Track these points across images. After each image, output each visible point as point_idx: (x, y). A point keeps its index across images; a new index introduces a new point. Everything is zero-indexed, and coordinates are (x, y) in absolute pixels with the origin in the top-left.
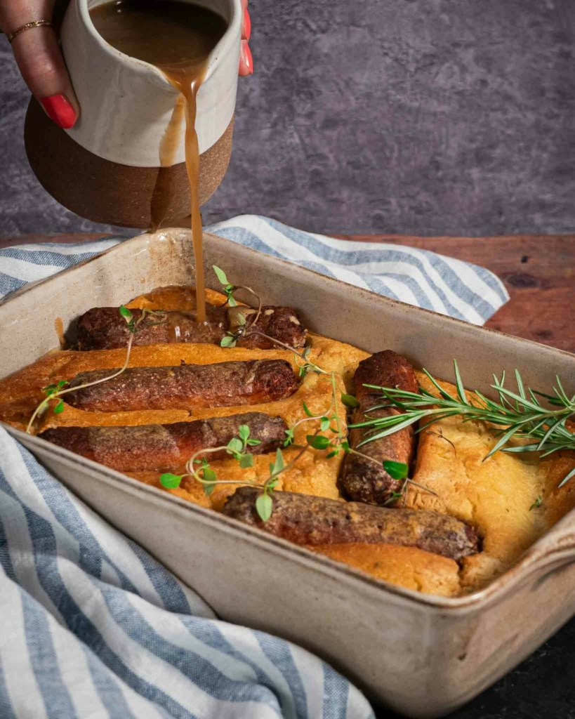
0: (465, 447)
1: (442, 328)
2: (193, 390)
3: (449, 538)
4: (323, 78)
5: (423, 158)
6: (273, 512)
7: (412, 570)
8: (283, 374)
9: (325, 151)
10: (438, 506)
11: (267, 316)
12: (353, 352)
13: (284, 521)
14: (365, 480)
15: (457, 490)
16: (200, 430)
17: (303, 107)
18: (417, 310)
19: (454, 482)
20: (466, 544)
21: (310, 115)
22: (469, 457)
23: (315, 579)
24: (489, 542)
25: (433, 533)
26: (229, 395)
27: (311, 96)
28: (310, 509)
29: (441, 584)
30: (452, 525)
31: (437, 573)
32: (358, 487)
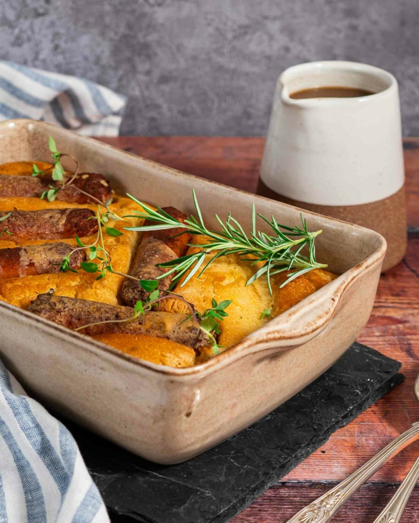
0: (215, 271)
1: (211, 191)
2: (20, 228)
3: (191, 332)
4: (159, 43)
5: (237, 109)
6: (62, 312)
7: (160, 353)
9: (160, 101)
11: (83, 180)
13: (70, 318)
14: (136, 292)
15: (204, 301)
16: (18, 254)
17: (143, 66)
18: (194, 178)
19: (203, 296)
21: (148, 73)
22: (216, 278)
23: (84, 355)
24: (223, 338)
26: (47, 232)
27: (149, 57)
28: (90, 310)
31: (178, 357)
32: (131, 297)
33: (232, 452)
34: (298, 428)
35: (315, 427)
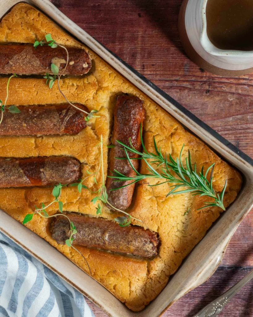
19: (151, 215)
29: (139, 280)
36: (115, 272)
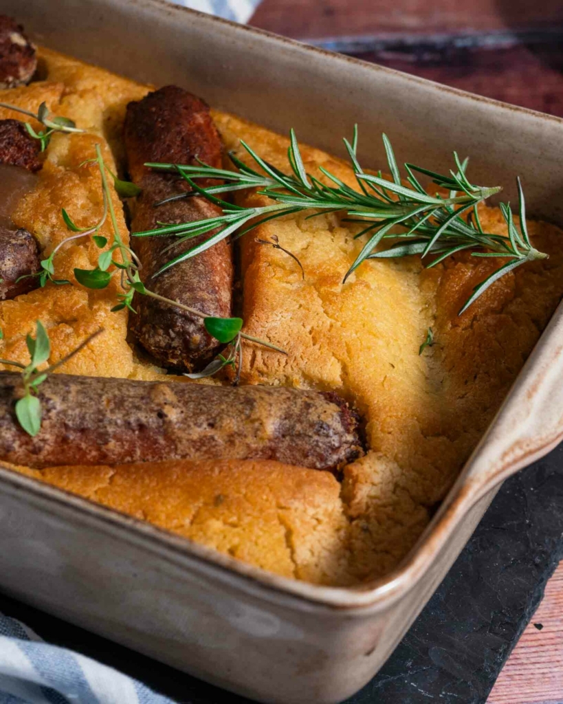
3: (317, 433)
6: (43, 419)
7: (274, 503)
8: (16, 145)
10: (289, 370)
12: (113, 85)
13: (62, 431)
14: (173, 335)
15: (314, 340)
18: (209, 21)
19: (308, 328)
20: (344, 439)
22: (323, 279)
25: (293, 427)
28: (101, 407)
29: (319, 521)
30: (320, 410)
31: (312, 504)
32: (163, 344)
33: (409, 664)
34: (506, 568)
35: (538, 560)
36: (218, 501)
